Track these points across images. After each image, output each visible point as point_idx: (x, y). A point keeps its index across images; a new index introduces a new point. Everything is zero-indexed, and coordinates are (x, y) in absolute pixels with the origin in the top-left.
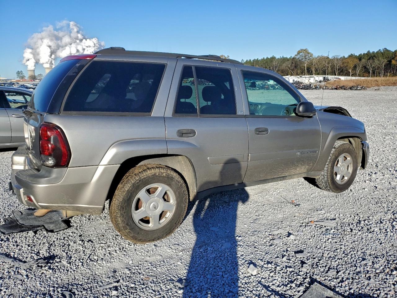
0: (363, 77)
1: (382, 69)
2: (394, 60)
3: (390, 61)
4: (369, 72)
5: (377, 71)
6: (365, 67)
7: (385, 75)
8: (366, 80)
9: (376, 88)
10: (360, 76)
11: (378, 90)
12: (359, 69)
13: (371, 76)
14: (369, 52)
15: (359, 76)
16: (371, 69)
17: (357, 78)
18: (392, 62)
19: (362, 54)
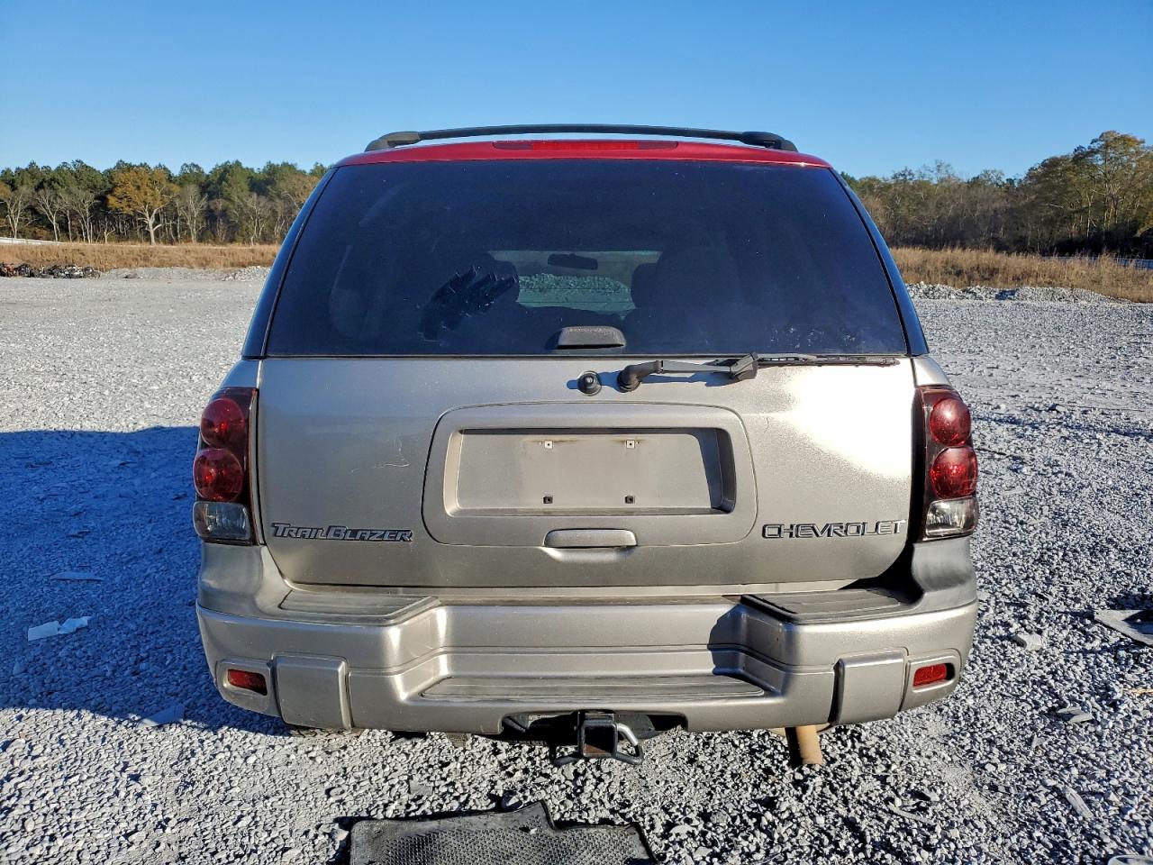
0: (36, 237)
1: (86, 218)
2: (114, 196)
3: (103, 199)
4: (50, 227)
5: (74, 223)
6: (33, 210)
7: (97, 237)
8: (48, 248)
9: (127, 271)
10: (24, 237)
11: (134, 276)
12: (16, 214)
13: (59, 238)
14: (32, 164)
15: (22, 234)
16: (54, 218)
17: (16, 241)
18: (110, 202)
19: (13, 170)
